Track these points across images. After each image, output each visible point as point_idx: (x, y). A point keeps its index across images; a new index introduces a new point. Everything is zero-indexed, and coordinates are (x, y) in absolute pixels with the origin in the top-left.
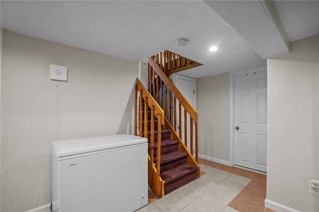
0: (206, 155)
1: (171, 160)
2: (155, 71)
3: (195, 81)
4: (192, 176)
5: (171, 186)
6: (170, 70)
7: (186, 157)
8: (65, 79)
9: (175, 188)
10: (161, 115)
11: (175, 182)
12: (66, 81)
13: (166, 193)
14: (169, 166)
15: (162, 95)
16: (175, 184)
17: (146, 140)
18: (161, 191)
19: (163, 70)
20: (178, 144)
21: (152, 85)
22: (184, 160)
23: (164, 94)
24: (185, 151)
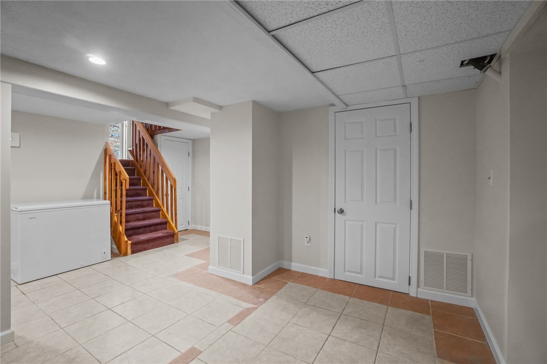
0: (201, 225)
1: (144, 225)
2: (139, 131)
3: (190, 142)
4: (168, 240)
5: (139, 246)
6: (154, 131)
7: (165, 224)
8: (18, 146)
9: (145, 249)
10: (126, 180)
11: (144, 243)
12: (19, 147)
13: (133, 252)
14: (141, 230)
15: (147, 158)
16: (145, 246)
17: (108, 202)
18: (127, 249)
19: (148, 130)
20: (159, 211)
21: (136, 145)
22: (163, 226)
23: (149, 157)
24: (166, 217)
